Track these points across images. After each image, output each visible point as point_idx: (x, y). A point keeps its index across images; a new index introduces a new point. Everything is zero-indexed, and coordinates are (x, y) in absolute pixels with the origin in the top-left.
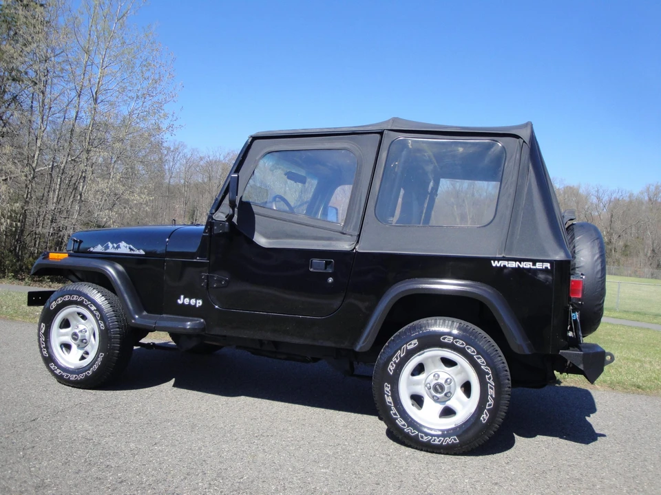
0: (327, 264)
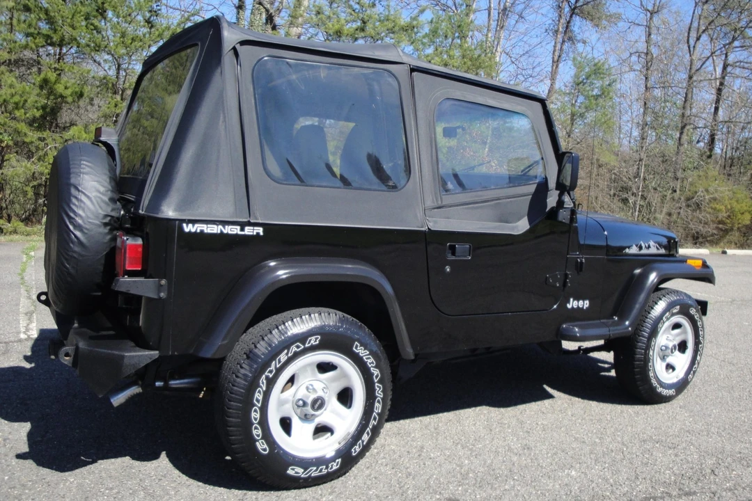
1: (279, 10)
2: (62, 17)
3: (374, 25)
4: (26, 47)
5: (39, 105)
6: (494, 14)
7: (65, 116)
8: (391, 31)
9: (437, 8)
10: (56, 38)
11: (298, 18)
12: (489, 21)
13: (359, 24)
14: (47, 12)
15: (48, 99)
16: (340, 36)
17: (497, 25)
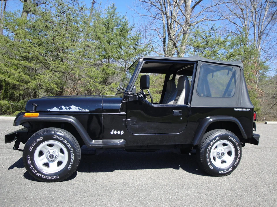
0: (180, 112)
1: (177, 41)
2: (109, 49)
3: (211, 42)
4: (98, 60)
5: (102, 77)
6: (257, 35)
7: (109, 80)
8: (217, 44)
9: (234, 35)
10: (107, 56)
11: (184, 43)
12: (255, 38)
13: (206, 43)
14: (104, 48)
15: (105, 75)
16: (199, 48)
17: (258, 39)
